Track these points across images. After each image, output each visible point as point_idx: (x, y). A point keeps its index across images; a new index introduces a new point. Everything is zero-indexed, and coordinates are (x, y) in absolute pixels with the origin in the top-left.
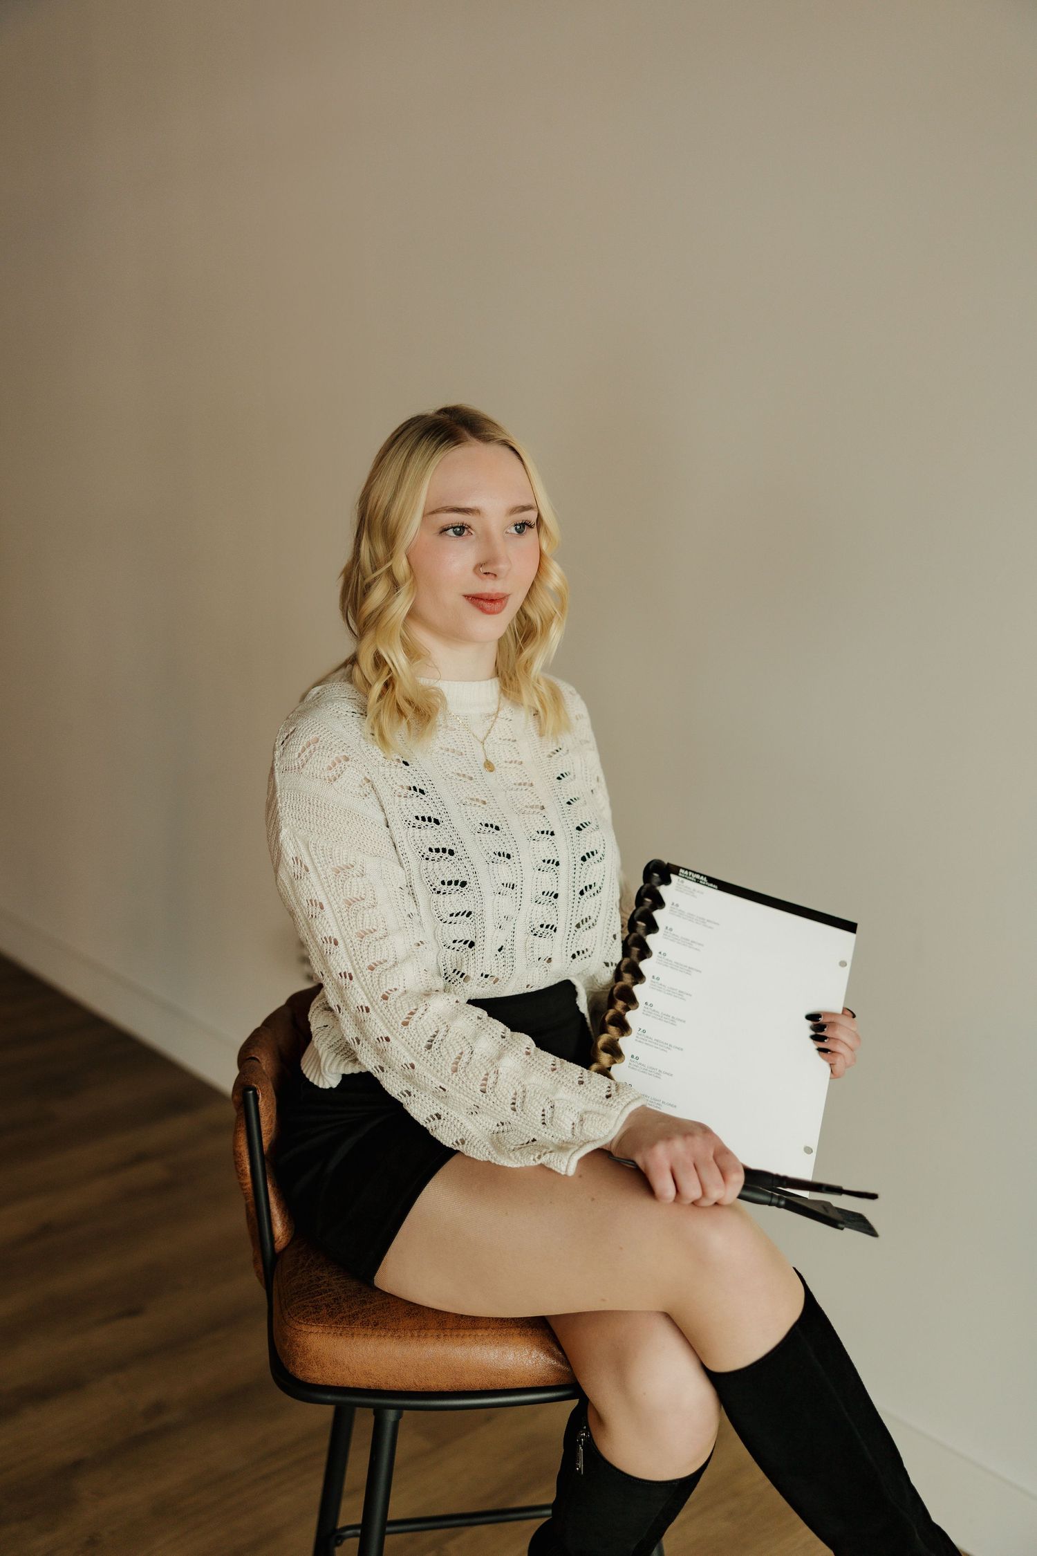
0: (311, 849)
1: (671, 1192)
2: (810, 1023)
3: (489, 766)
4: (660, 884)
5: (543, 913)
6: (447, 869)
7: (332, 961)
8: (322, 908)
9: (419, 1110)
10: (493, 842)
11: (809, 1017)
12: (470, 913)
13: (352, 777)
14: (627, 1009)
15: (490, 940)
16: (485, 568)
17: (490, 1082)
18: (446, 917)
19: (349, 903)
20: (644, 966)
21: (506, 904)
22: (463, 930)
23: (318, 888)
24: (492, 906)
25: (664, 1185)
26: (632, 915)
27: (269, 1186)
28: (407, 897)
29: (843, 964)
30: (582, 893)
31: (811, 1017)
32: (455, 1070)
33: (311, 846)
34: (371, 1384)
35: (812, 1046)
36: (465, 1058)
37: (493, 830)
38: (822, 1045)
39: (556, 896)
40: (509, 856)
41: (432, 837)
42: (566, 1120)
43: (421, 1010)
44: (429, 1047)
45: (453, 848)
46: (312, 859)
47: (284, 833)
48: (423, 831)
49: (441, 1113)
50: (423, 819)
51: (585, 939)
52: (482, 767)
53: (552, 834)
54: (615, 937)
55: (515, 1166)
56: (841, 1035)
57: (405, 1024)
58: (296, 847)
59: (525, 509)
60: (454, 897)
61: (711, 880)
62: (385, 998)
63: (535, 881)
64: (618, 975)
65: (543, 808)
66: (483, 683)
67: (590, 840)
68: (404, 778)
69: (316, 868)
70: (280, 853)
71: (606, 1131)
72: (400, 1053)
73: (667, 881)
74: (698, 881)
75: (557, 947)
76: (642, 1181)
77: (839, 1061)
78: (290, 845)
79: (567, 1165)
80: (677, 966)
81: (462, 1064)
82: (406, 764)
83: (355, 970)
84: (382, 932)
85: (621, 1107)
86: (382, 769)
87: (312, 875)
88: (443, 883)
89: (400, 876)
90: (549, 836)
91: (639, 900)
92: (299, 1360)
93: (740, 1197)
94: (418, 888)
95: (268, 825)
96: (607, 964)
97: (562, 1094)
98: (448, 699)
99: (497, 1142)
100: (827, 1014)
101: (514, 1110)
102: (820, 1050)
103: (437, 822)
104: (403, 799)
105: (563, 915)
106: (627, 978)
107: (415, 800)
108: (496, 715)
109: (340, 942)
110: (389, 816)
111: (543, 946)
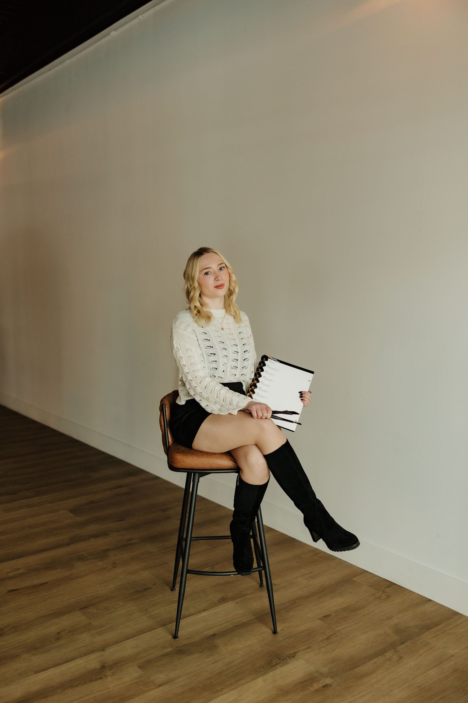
0: (180, 345)
1: (256, 415)
2: (300, 394)
3: (222, 329)
4: (265, 361)
5: (234, 364)
6: (211, 351)
7: (184, 370)
8: (182, 358)
9: (203, 404)
10: (222, 346)
11: (299, 392)
12: (216, 361)
13: (190, 330)
14: (255, 388)
15: (221, 368)
16: (216, 279)
17: (218, 395)
18: (211, 362)
19: (188, 357)
20: (260, 379)
21: (225, 360)
22: (214, 365)
23: (181, 353)
24: (222, 360)
25: (254, 414)
26: (258, 367)
27: (168, 429)
28: (201, 357)
29: (309, 381)
30: (244, 360)
31: (300, 392)
32: (211, 393)
33: (180, 344)
34: (191, 467)
35: (300, 399)
36: (213, 390)
37: (222, 343)
38: (302, 398)
39: (237, 360)
40: (226, 349)
41: (208, 343)
42: (235, 403)
43: (204, 380)
44: (205, 388)
45: (213, 346)
46: (181, 348)
47: (174, 342)
48: (206, 342)
49: (208, 404)
50: (206, 339)
51: (244, 371)
52: (221, 329)
53: (237, 345)
54: (252, 372)
55: (224, 414)
56: (307, 396)
57: (200, 383)
58: (177, 345)
59: (221, 264)
60: (213, 357)
61: (278, 360)
62: (196, 377)
63: (233, 356)
64: (253, 381)
65: (235, 339)
66: (221, 310)
67: (246, 348)
68: (202, 330)
69: (181, 349)
70: (173, 346)
71: (243, 405)
72: (199, 390)
73: (267, 360)
74: (275, 360)
75: (238, 372)
76: (250, 414)
77: (305, 402)
78: (175, 345)
79: (235, 412)
80: (268, 379)
81: (212, 392)
82: (202, 327)
83: (189, 372)
84: (196, 364)
85: (247, 400)
86: (197, 328)
87: (180, 351)
88: (210, 354)
89: (200, 352)
90: (236, 346)
91: (260, 364)
92: (175, 462)
93: (271, 417)
94: (205, 355)
95: (170, 341)
96: (251, 379)
97: (234, 398)
98: (213, 313)
99: (220, 410)
100: (303, 391)
101: (224, 401)
102: (301, 400)
103: (209, 340)
104: (201, 335)
105: (239, 364)
106: (256, 382)
107: (204, 335)
108: (224, 317)
109: (186, 366)
110: (198, 338)
111: (234, 371)
